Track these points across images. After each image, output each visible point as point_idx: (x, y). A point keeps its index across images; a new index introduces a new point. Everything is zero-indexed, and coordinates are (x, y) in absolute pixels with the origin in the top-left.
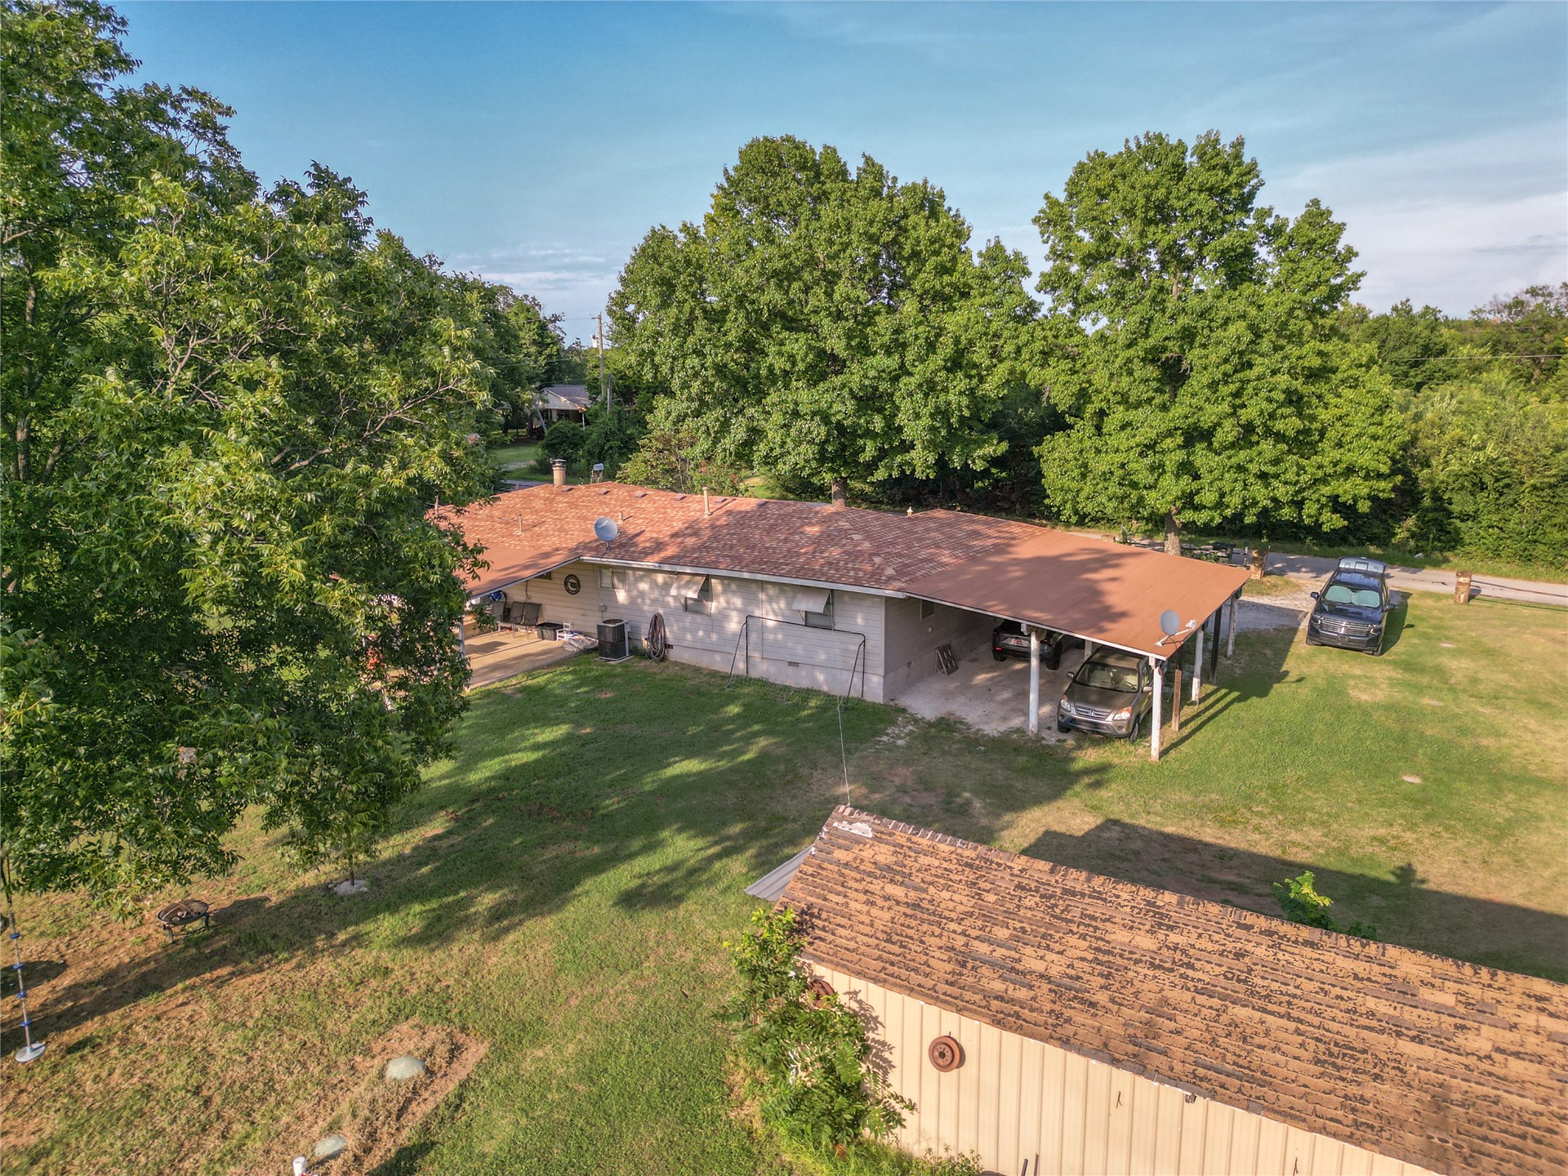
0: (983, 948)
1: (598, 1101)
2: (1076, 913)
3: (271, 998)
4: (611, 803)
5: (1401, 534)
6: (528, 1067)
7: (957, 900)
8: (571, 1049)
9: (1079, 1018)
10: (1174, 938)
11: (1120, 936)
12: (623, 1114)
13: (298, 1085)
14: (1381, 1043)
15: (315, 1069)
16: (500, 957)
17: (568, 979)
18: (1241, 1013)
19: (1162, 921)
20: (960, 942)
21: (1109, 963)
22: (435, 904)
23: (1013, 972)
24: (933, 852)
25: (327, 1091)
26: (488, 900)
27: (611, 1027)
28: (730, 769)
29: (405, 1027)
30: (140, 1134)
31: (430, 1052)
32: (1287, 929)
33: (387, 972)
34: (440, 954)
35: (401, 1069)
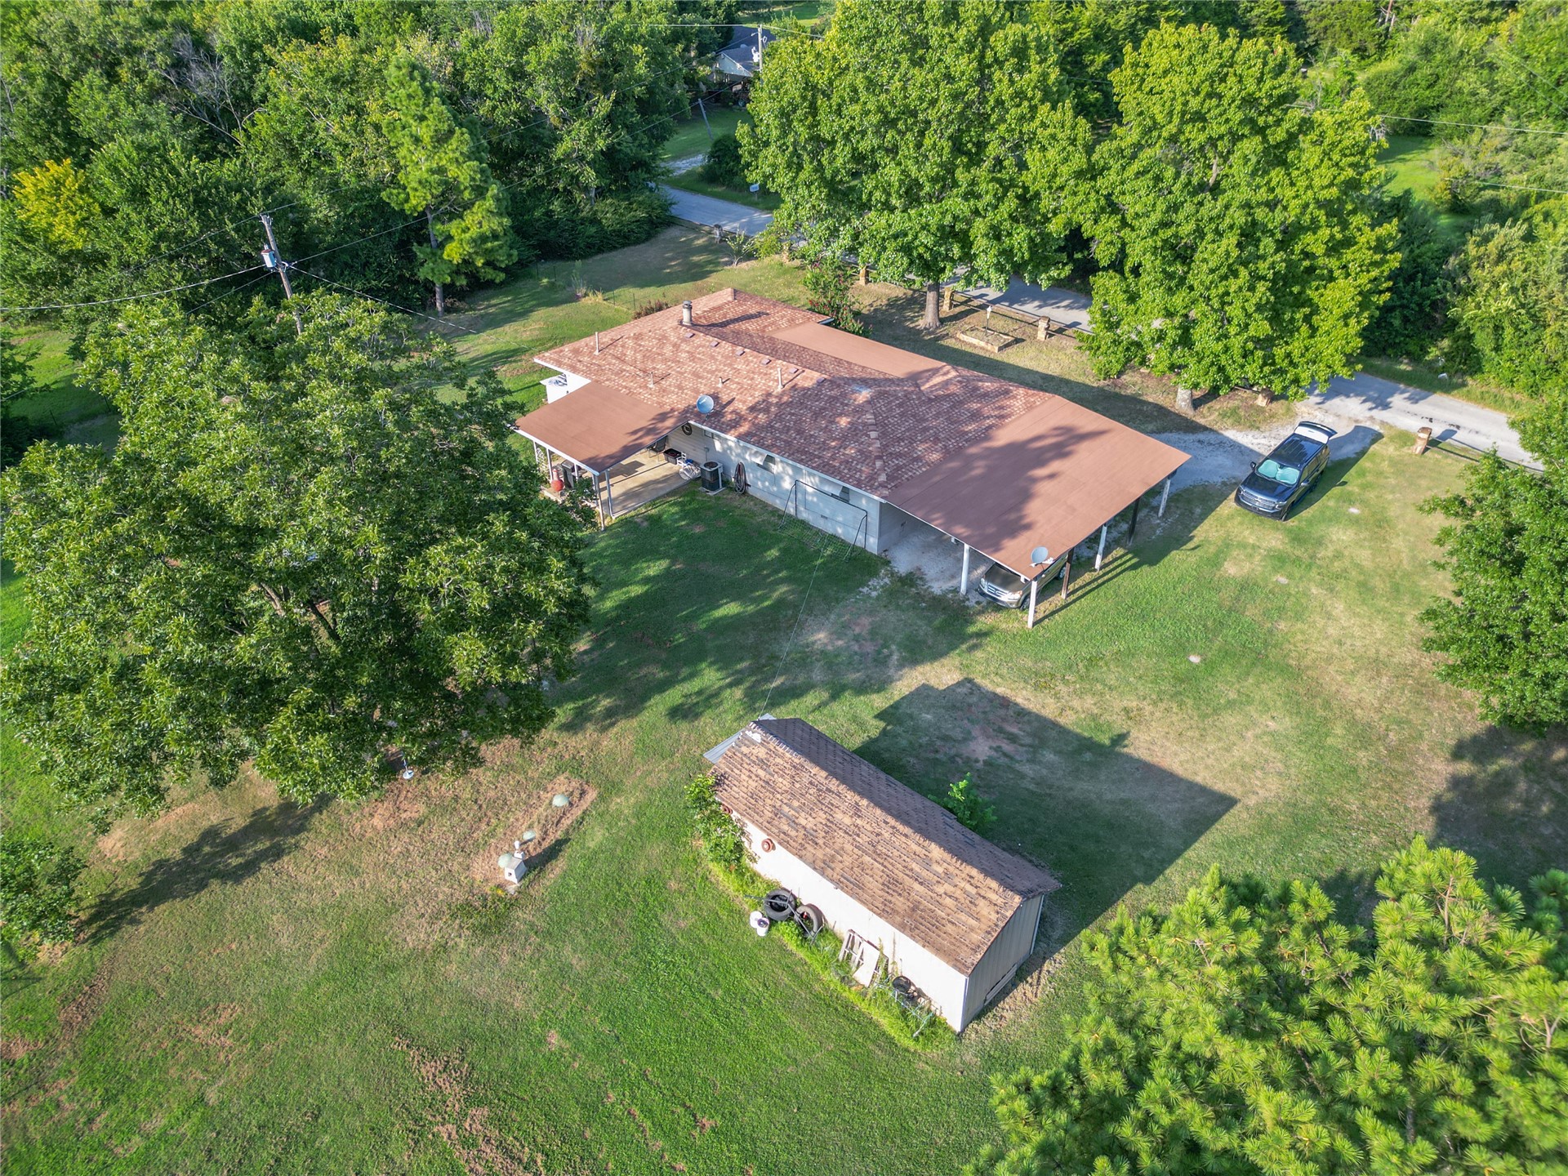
0: (786, 809)
1: (639, 829)
2: (826, 802)
3: (504, 754)
4: (680, 638)
5: (1434, 352)
6: (613, 807)
7: (783, 783)
8: (632, 800)
9: (810, 848)
10: (859, 822)
11: (839, 816)
12: (648, 837)
13: (517, 803)
14: (908, 881)
15: (524, 796)
16: (608, 742)
17: (638, 759)
18: (867, 859)
19: (857, 813)
20: (778, 804)
21: (831, 826)
22: (581, 703)
23: (793, 822)
24: (782, 757)
25: (529, 808)
26: (606, 702)
27: (652, 790)
28: (757, 612)
29: (562, 778)
30: (456, 819)
31: (571, 794)
32: (900, 827)
33: (556, 744)
34: (580, 736)
35: (559, 801)
